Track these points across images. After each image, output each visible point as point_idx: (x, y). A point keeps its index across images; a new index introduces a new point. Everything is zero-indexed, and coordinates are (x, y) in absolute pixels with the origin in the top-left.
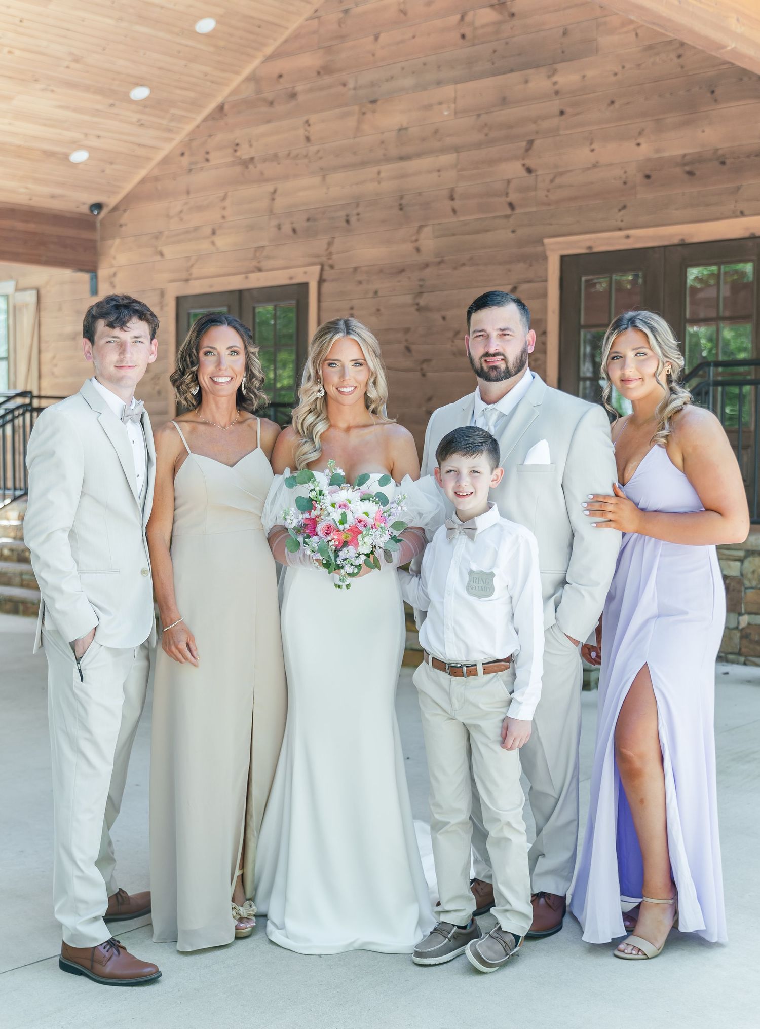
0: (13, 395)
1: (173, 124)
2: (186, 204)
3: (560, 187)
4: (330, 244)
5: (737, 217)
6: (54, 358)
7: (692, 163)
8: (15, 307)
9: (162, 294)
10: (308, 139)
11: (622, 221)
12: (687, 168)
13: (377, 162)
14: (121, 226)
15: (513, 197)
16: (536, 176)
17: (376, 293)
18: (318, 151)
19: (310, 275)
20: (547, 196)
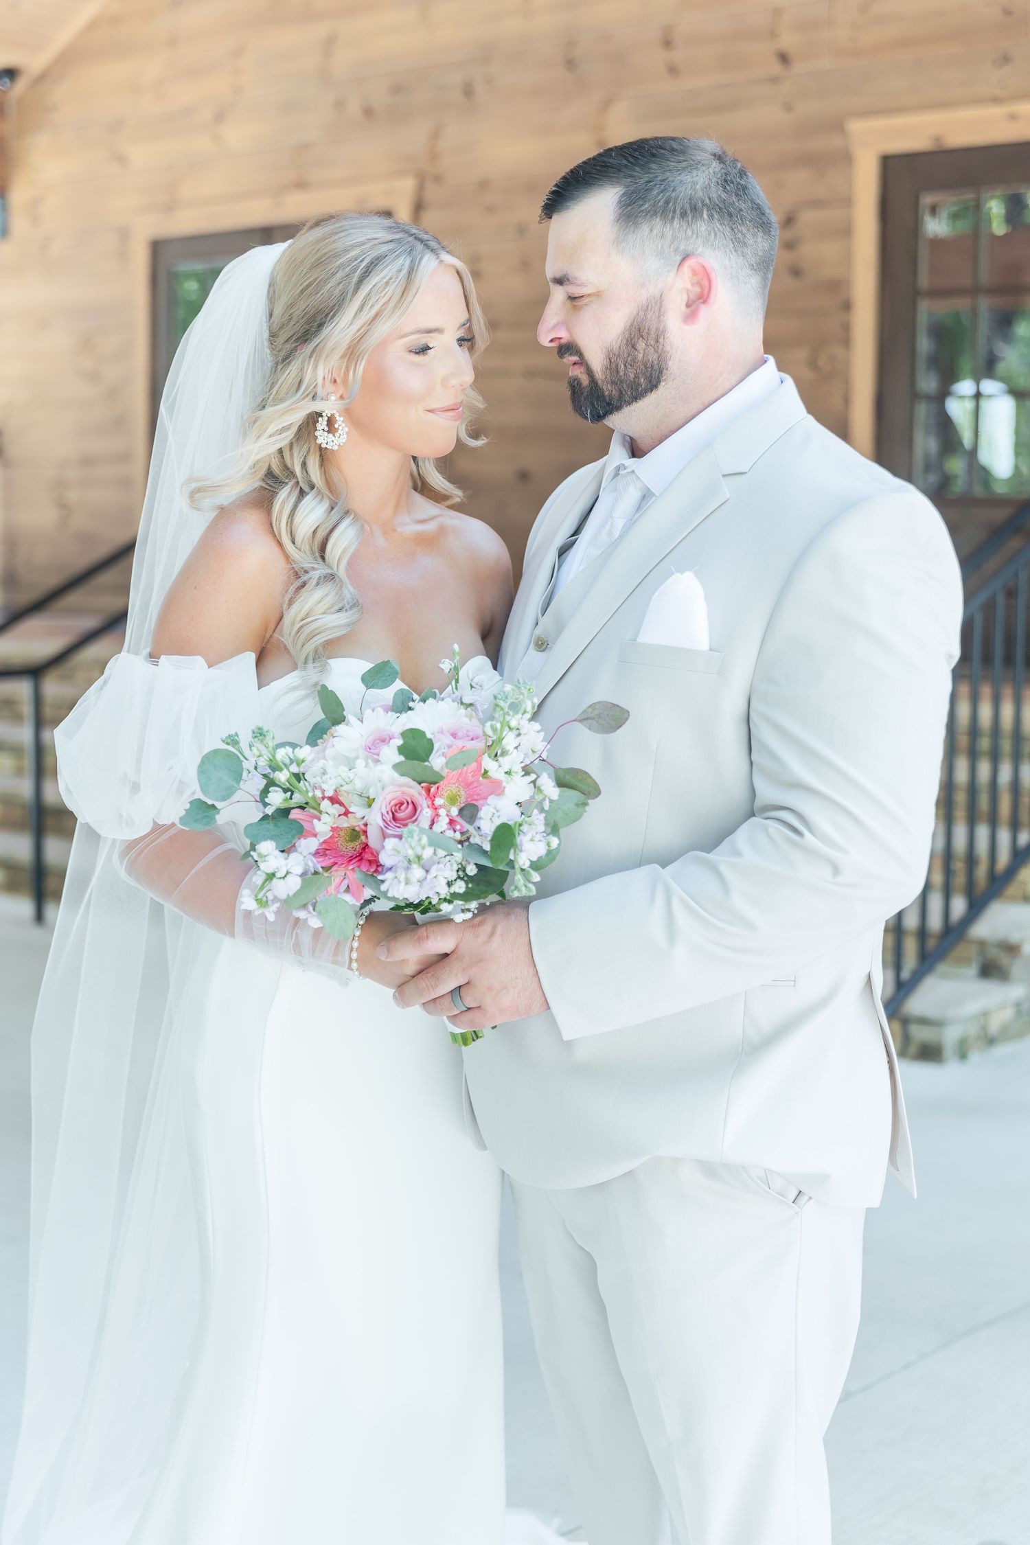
2: (170, 64)
3: (880, 20)
4: (436, 135)
9: (124, 234)
11: (1003, 85)
14: (50, 109)
15: (788, 41)
19: (396, 195)
20: (852, 39)
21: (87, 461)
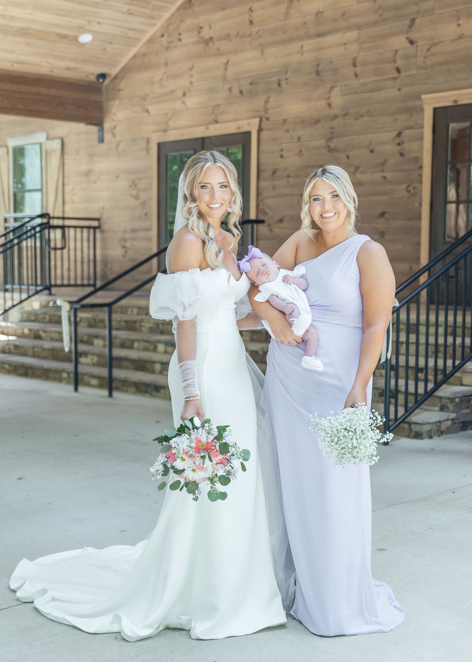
0: (35, 216)
1: (155, 13)
2: (165, 73)
3: (434, 54)
4: (266, 102)
6: (73, 189)
8: (46, 152)
9: (148, 141)
10: (251, 22)
13: (301, 39)
14: (119, 90)
15: (400, 63)
16: (416, 46)
17: (299, 138)
18: (259, 31)
19: (252, 126)
20: (424, 62)
21: (134, 231)
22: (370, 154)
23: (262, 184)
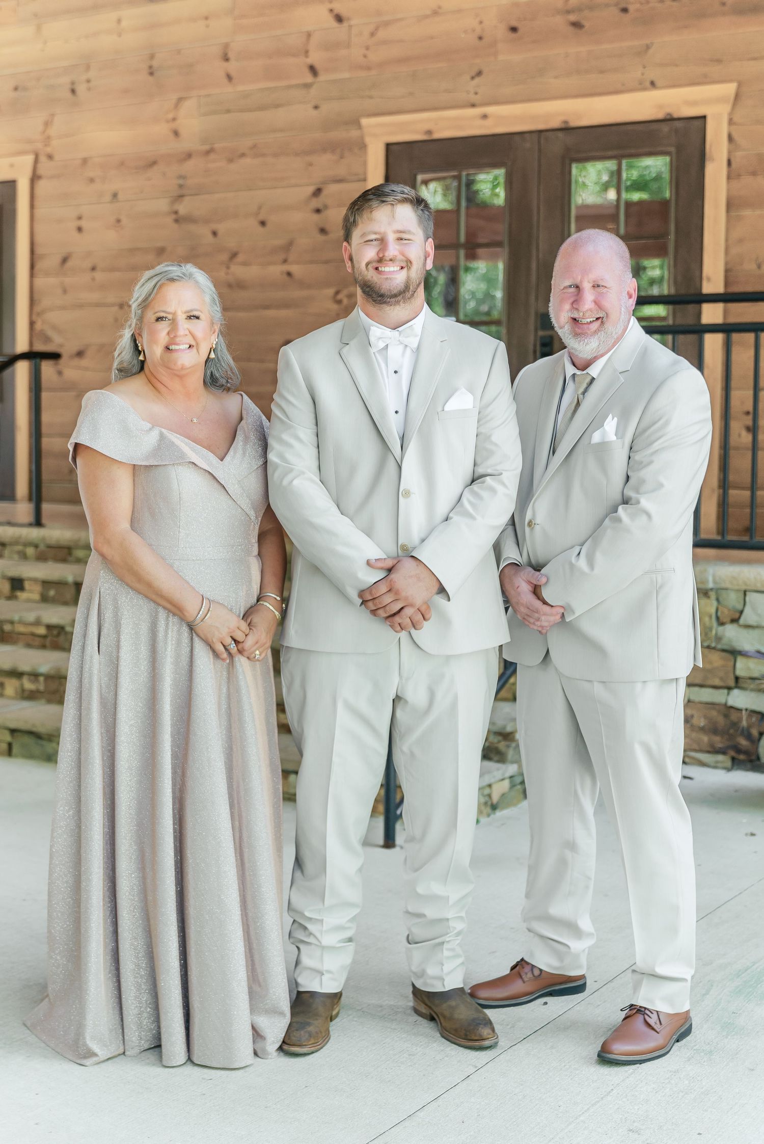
5: (645, 89)
7: (579, 9)
11: (476, 93)
12: (573, 18)
13: (116, 5)
15: (315, 57)
16: (350, 26)
17: (115, 195)
20: (365, 56)
22: (260, 229)
23: (39, 282)
